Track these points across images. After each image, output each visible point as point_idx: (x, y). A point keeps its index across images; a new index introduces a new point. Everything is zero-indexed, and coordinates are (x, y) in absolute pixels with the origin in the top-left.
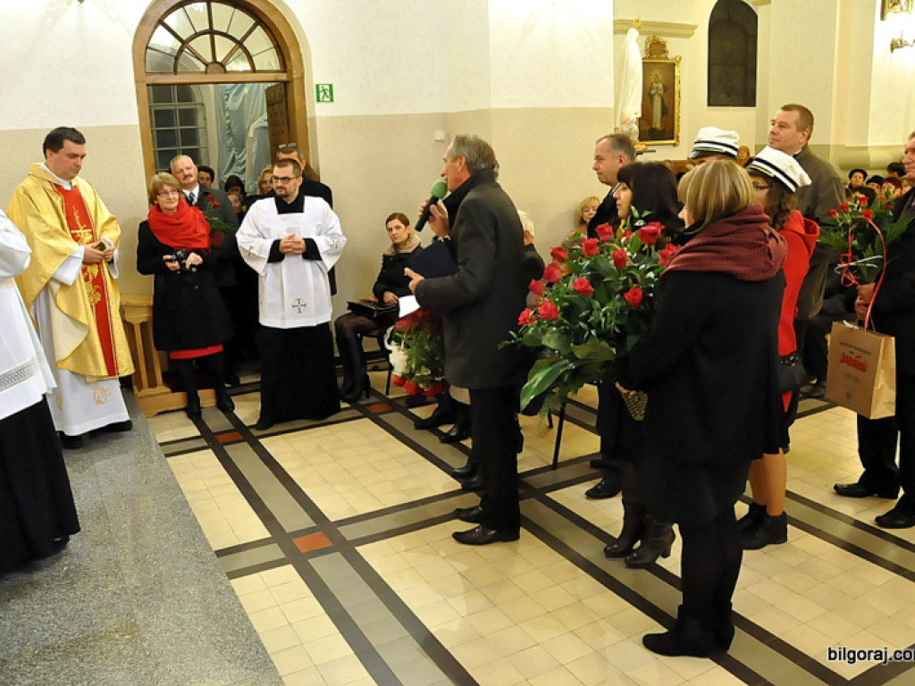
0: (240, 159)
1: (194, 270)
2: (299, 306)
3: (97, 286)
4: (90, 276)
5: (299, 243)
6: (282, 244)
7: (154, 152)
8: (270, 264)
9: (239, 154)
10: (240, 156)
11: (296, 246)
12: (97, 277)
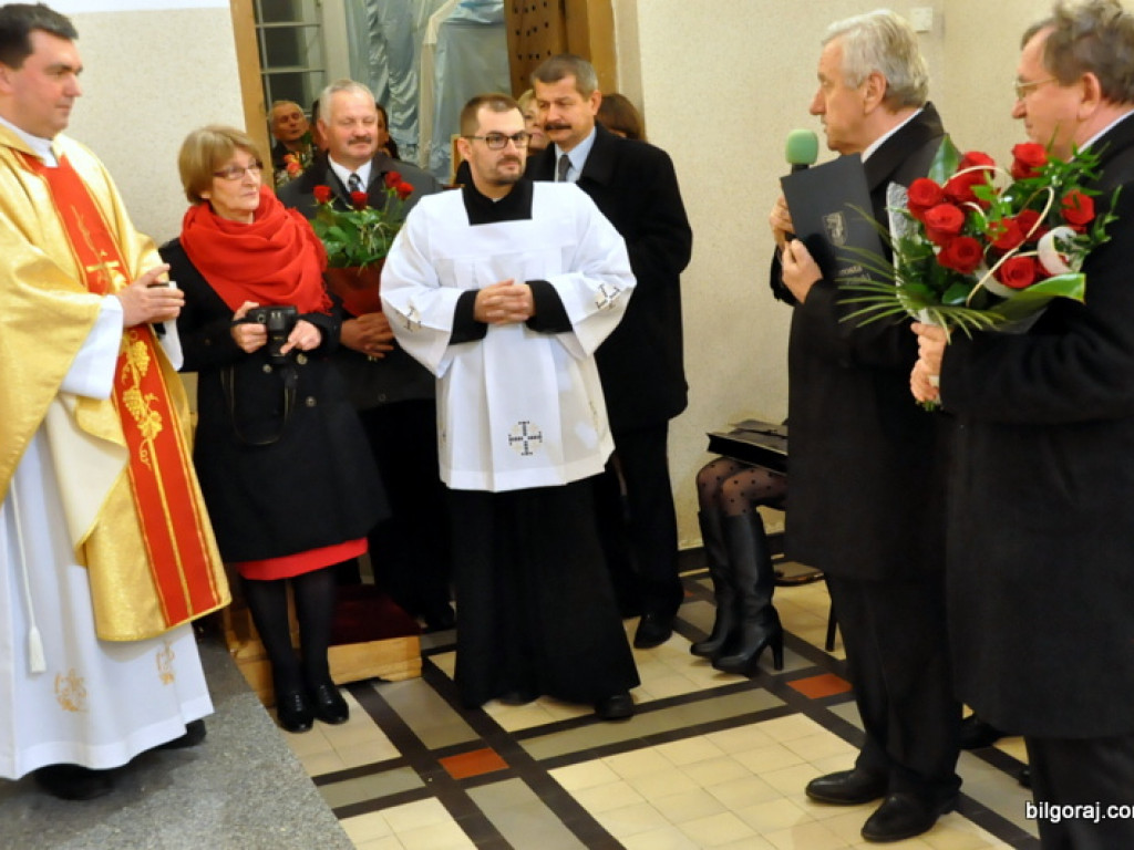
0: (402, 94)
1: (301, 360)
2: (526, 439)
3: (151, 397)
4: (135, 372)
5: (518, 295)
6: (481, 300)
7: (263, 76)
8: (457, 348)
9: (398, 83)
10: (402, 87)
11: (514, 305)
12: (148, 373)
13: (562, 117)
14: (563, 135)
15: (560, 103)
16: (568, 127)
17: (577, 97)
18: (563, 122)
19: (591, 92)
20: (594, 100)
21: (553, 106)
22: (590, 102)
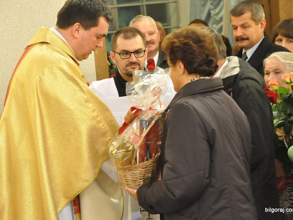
13: (244, 34)
14: (245, 43)
15: (243, 26)
16: (248, 39)
17: (252, 23)
18: (245, 37)
19: (260, 20)
20: (261, 24)
21: (239, 28)
22: (260, 25)
